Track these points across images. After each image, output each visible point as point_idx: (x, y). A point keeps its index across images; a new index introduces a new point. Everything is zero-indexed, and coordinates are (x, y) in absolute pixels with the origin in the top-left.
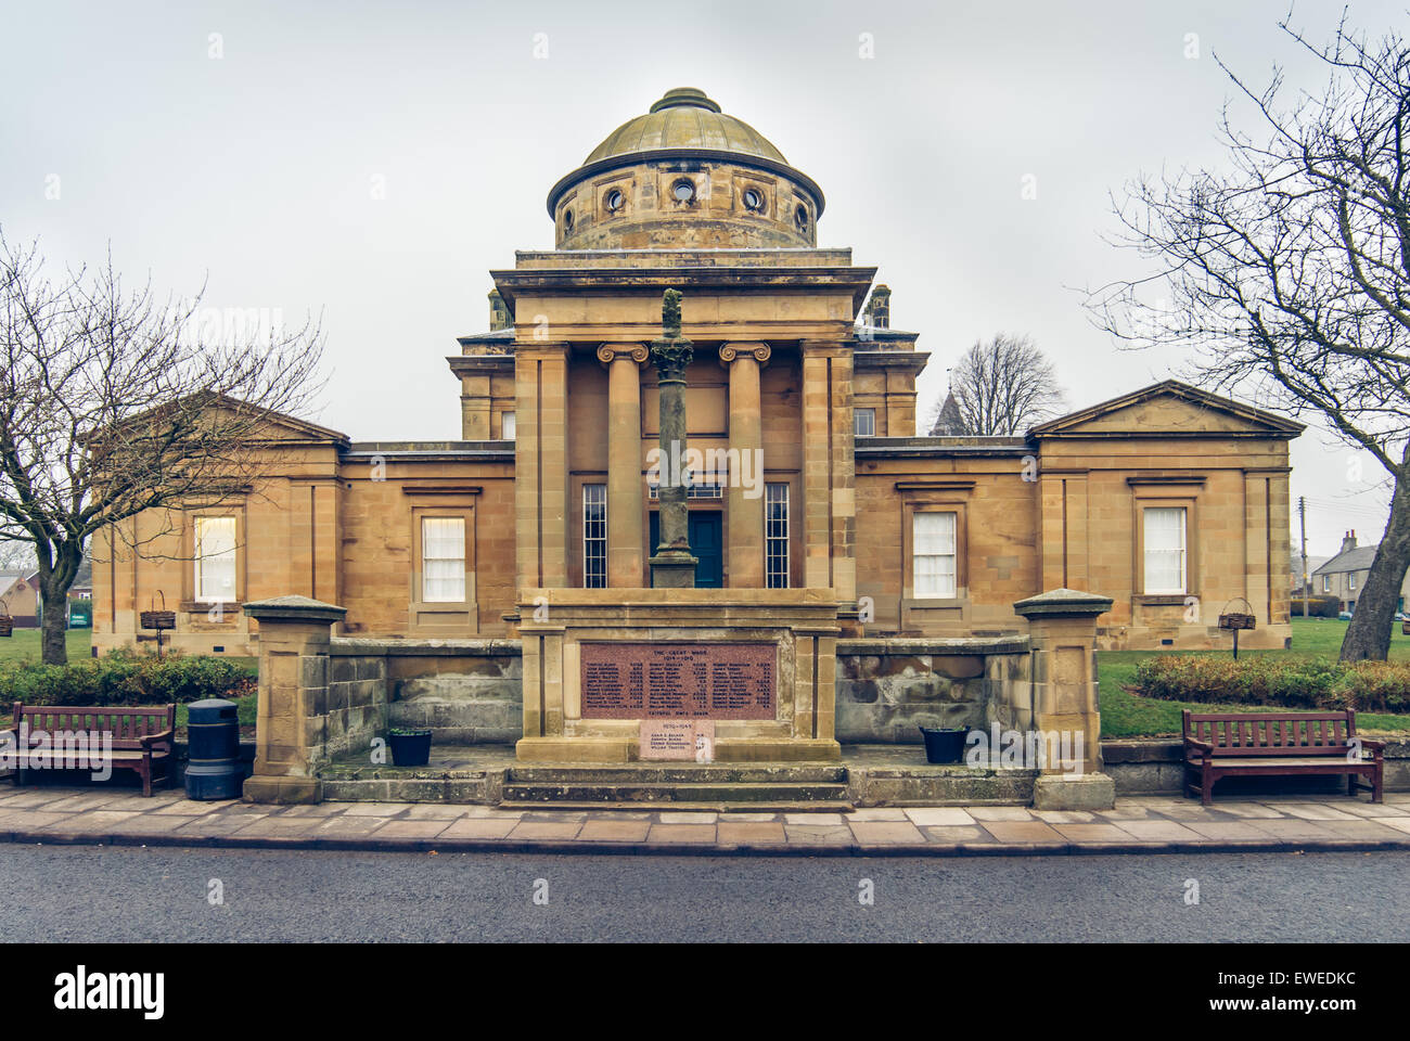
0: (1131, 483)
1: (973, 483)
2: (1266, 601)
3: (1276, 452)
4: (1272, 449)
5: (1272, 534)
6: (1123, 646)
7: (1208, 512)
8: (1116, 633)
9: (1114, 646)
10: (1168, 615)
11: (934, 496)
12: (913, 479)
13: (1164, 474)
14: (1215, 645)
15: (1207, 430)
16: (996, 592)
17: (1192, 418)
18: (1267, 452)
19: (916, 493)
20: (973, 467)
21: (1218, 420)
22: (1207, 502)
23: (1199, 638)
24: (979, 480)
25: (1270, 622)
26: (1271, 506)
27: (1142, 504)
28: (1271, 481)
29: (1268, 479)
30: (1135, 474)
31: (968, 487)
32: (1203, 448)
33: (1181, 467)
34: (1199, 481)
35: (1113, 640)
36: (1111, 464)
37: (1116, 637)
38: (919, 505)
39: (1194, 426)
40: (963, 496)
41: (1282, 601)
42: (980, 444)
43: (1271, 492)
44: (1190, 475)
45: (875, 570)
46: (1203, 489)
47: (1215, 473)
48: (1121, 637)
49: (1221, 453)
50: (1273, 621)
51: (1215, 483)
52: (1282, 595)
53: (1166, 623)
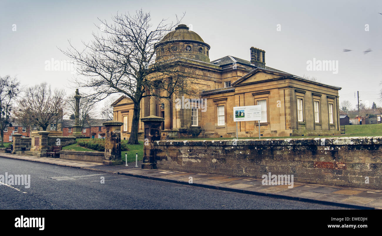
0: (253, 95)
1: (227, 98)
2: (285, 123)
3: (286, 82)
4: (285, 82)
5: (286, 105)
6: (252, 136)
7: (271, 100)
8: (251, 133)
9: (250, 136)
10: (262, 128)
11: (220, 102)
12: (216, 99)
13: (261, 92)
14: (273, 136)
15: (270, 79)
16: (232, 124)
17: (266, 76)
18: (284, 82)
19: (217, 102)
20: (226, 95)
21: (272, 76)
22: (271, 98)
23: (269, 134)
24: (228, 97)
25: (286, 129)
26: (285, 97)
27: (256, 100)
28: (285, 90)
29: (284, 90)
30: (254, 92)
31: (226, 99)
32: (268, 84)
33: (264, 89)
34: (269, 93)
35: (250, 135)
36: (248, 91)
37: (250, 134)
38: (217, 104)
39: (267, 78)
40: (225, 101)
41: (289, 123)
42: (228, 89)
43: (285, 93)
44: (267, 91)
45: (210, 120)
46: (270, 94)
47: (272, 90)
48: (252, 134)
49: (273, 85)
50: (287, 129)
51: (273, 92)
52: (289, 121)
53: (262, 130)
